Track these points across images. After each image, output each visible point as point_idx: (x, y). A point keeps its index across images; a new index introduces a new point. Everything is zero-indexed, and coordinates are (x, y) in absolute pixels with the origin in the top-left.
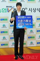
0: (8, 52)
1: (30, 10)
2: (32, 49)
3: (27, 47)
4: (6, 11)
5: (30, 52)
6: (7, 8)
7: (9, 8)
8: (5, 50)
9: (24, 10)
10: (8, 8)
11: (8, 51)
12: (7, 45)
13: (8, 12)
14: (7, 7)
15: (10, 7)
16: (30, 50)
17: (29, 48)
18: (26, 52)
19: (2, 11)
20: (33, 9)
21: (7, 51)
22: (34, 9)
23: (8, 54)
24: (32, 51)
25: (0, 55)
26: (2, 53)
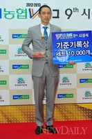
0: (30, 115)
1: (84, 12)
2: (89, 110)
3: (75, 104)
4: (26, 16)
5: (84, 116)
6: (28, 8)
7: (33, 7)
8: (22, 110)
9: (71, 13)
10: (31, 8)
11: (30, 112)
12: (27, 97)
13: (31, 17)
14: (28, 5)
15: (36, 5)
16: (83, 110)
17: (81, 107)
18: (73, 116)
21: (27, 112)
23: (30, 120)
24: (89, 113)
25: (11, 121)
26: (14, 118)
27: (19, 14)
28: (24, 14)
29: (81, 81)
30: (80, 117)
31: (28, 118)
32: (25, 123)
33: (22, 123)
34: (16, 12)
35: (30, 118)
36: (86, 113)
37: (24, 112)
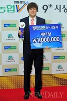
0: (18, 83)
1: (57, 8)
3: (50, 75)
4: (14, 10)
5: (57, 83)
6: (15, 4)
7: (19, 4)
8: (11, 79)
11: (17, 81)
12: (15, 70)
13: (18, 11)
14: (15, 2)
15: (21, 2)
16: (57, 79)
17: (55, 77)
18: (49, 83)
19: (6, 10)
20: (62, 7)
22: (64, 7)
23: (18, 87)
24: (60, 81)
25: (3, 88)
26: (6, 86)
27: (9, 9)
28: (12, 9)
29: (55, 58)
30: (54, 84)
31: (16, 85)
32: (14, 89)
33: (12, 89)
34: (6, 8)
35: (18, 85)
36: (58, 81)
37: (13, 81)
